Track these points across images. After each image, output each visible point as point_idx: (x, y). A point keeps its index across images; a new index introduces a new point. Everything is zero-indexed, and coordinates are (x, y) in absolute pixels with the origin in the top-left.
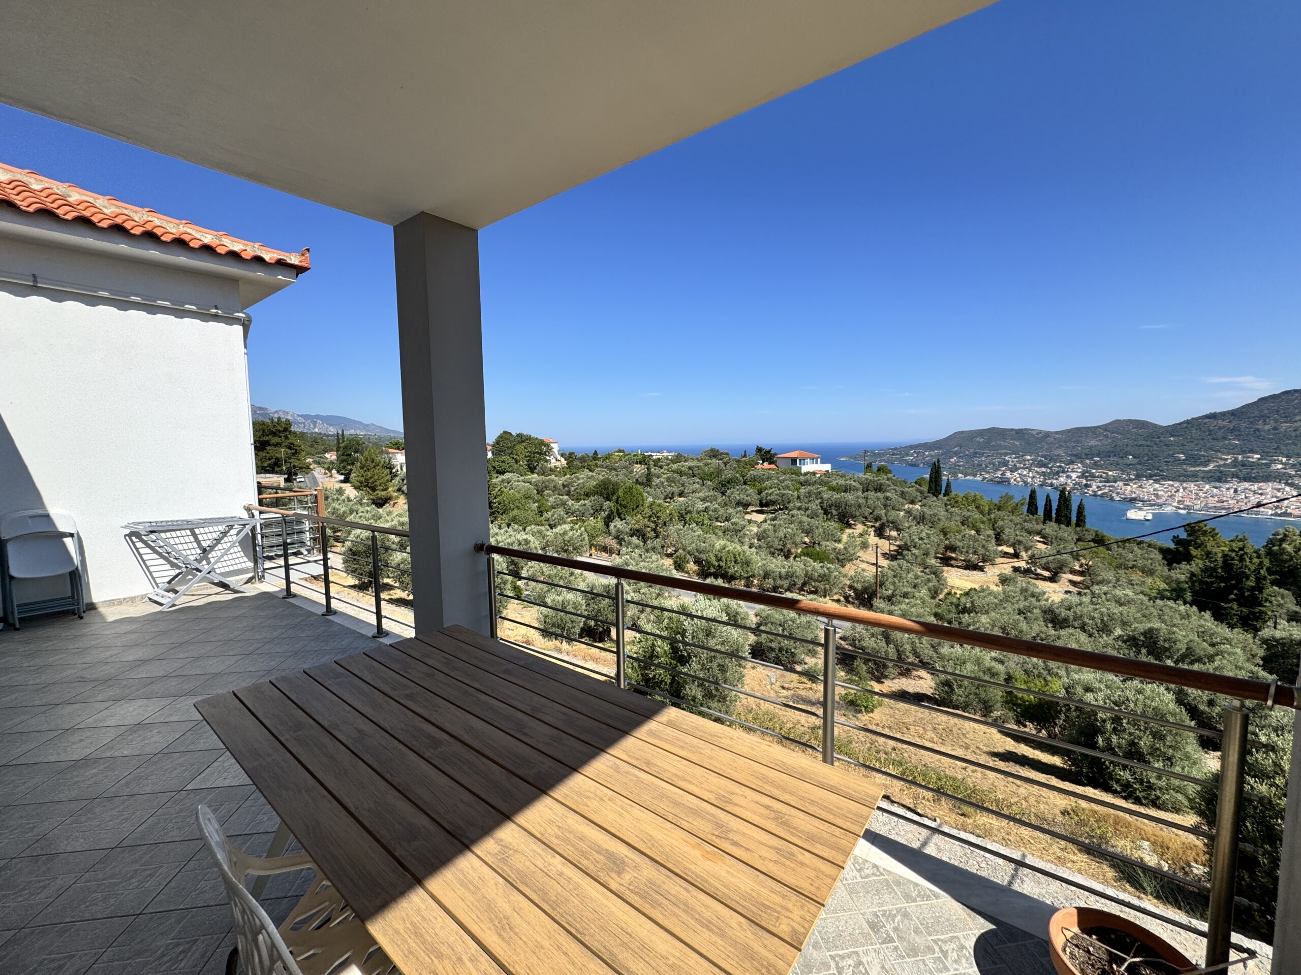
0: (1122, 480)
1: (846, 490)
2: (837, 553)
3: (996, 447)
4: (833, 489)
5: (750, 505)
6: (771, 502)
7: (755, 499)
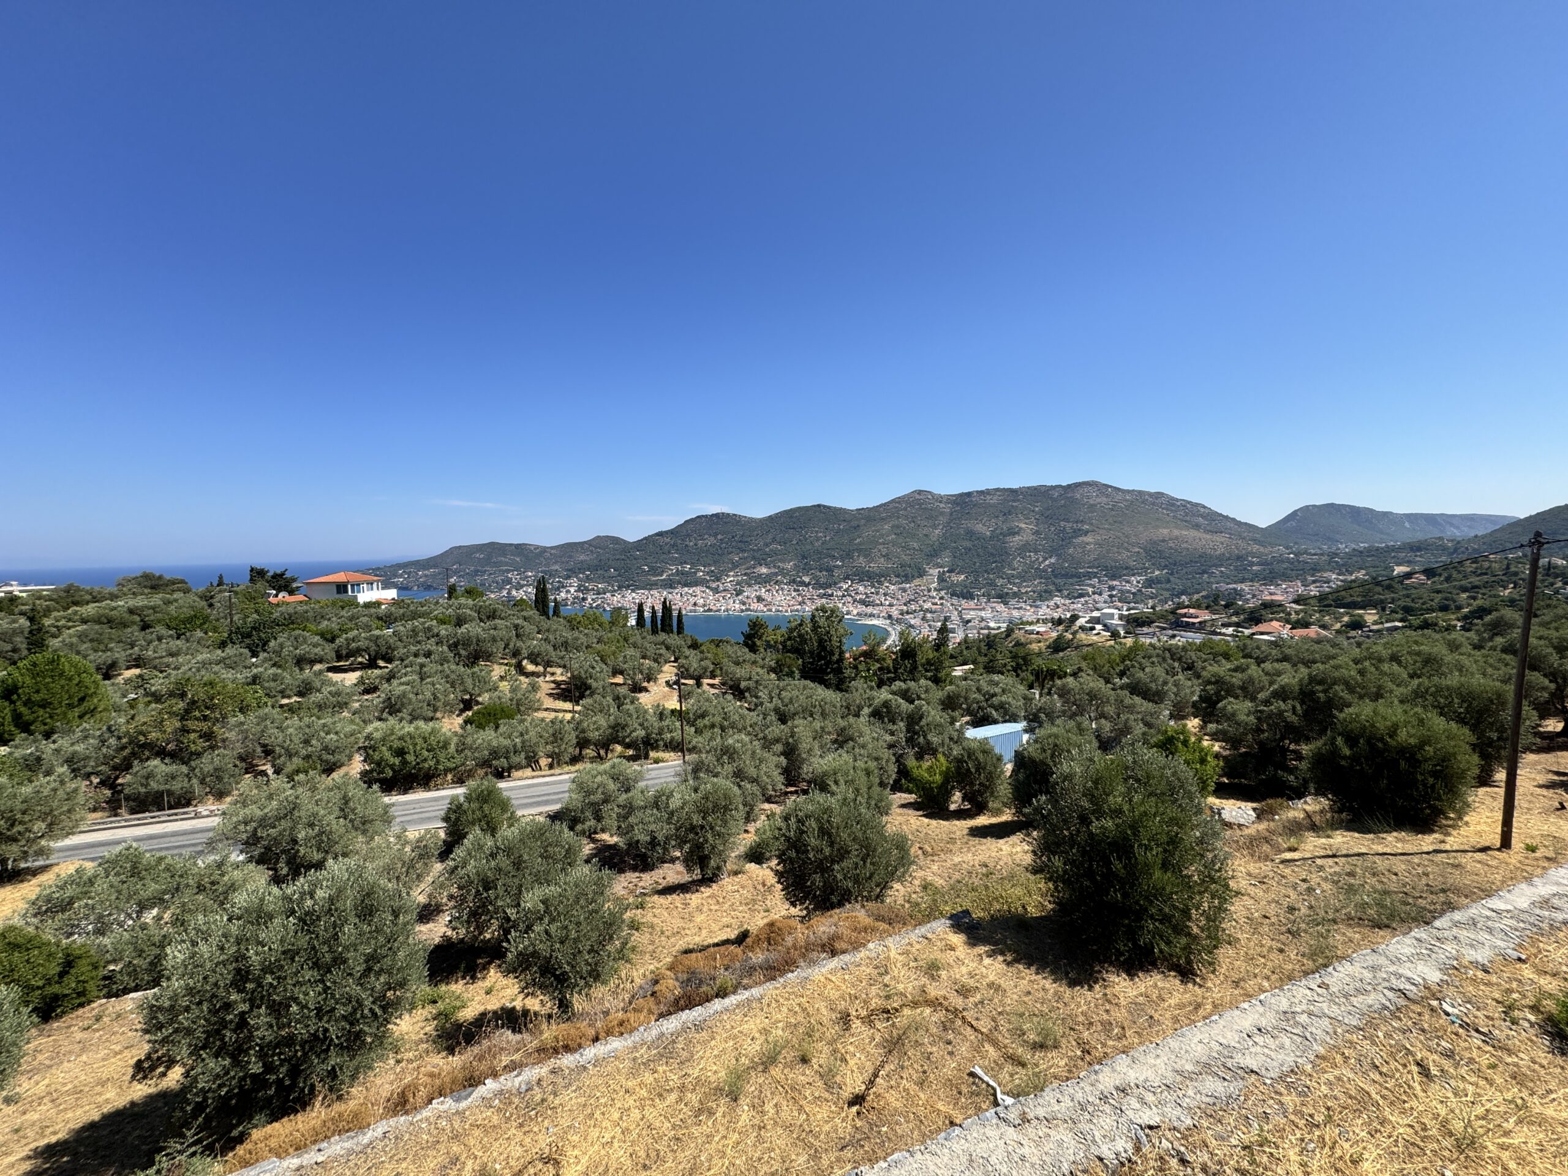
0: (609, 592)
1: (460, 622)
2: (518, 705)
3: (498, 564)
4: (442, 622)
5: (320, 661)
6: (358, 652)
7: (328, 650)
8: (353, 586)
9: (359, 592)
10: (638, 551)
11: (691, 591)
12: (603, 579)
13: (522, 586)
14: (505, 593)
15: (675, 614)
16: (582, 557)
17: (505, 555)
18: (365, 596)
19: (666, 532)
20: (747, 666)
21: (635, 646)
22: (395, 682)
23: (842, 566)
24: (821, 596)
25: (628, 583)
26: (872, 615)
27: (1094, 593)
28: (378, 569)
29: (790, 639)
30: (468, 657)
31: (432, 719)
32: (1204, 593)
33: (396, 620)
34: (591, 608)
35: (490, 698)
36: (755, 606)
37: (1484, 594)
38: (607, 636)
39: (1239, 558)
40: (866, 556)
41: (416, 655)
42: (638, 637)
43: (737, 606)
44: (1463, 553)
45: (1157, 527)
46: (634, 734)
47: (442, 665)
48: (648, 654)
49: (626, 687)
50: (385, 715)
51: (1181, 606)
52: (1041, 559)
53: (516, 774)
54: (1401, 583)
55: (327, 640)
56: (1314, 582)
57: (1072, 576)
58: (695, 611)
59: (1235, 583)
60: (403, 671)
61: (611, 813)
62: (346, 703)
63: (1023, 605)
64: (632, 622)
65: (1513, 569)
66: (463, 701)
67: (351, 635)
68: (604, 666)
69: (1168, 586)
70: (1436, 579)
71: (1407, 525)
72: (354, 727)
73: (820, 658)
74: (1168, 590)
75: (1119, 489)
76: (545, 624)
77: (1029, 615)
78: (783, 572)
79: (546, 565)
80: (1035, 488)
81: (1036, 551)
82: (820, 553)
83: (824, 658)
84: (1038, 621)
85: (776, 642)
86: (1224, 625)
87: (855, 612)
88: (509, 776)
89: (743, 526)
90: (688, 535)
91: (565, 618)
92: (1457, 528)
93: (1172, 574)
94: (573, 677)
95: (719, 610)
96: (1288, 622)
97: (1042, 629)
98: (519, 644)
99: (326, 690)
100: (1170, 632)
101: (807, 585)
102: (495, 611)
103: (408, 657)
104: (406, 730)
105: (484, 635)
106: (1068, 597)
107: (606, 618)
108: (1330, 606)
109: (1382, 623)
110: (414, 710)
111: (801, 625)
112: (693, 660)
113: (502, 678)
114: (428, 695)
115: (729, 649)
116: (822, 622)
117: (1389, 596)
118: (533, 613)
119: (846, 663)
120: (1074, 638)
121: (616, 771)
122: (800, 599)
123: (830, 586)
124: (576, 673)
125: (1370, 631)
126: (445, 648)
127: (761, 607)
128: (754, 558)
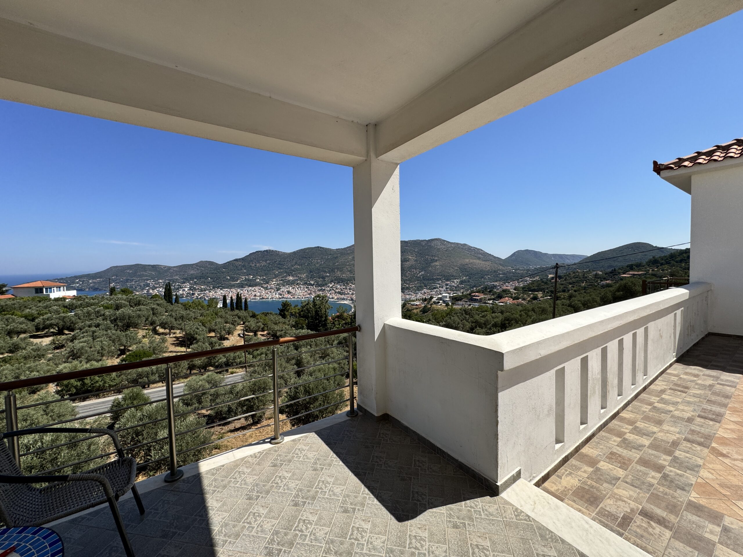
0: (207, 290)
1: (118, 307)
2: (154, 350)
3: (140, 276)
4: (107, 308)
5: (25, 332)
6: (51, 326)
7: (30, 326)
8: (46, 289)
9: (51, 292)
10: (224, 269)
11: (253, 289)
12: (204, 283)
13: (156, 288)
14: (145, 292)
15: (243, 301)
16: (192, 272)
17: (145, 271)
18: (55, 294)
19: (240, 259)
20: (281, 325)
21: (221, 317)
22: (76, 342)
23: (330, 276)
24: (319, 290)
25: (218, 284)
26: (343, 299)
27: (440, 287)
28: (62, 279)
29: (302, 311)
30: (123, 327)
31: (100, 360)
32: (482, 286)
33: (76, 307)
34: (197, 298)
35: (137, 348)
36: (286, 296)
37: (576, 285)
38: (205, 312)
39: (495, 271)
40: (341, 271)
41: (90, 326)
42: (223, 312)
43: (277, 296)
44: (571, 269)
45: (464, 259)
46: (220, 361)
47: (106, 331)
48: (229, 320)
49: (216, 338)
50: (70, 360)
51: (473, 292)
52: (418, 272)
53: (152, 386)
54: (550, 281)
55: (29, 320)
56: (522, 281)
57: (431, 280)
58: (255, 299)
59: (494, 282)
60: (82, 335)
61: (207, 400)
62: (43, 355)
63: (411, 293)
64: (220, 305)
65: (586, 276)
66: (120, 350)
67: (45, 317)
68: (204, 328)
69: (469, 284)
70: (562, 280)
71: (553, 258)
72: (49, 367)
73: (317, 319)
74: (469, 285)
75: (449, 242)
76: (170, 307)
77: (413, 297)
78: (300, 279)
79: (170, 277)
80: (415, 241)
81: (416, 269)
82: (319, 270)
83: (318, 319)
84: (416, 300)
85: (295, 313)
86: (489, 300)
87: (336, 298)
88: (149, 387)
89: (280, 256)
90: (252, 261)
91: (182, 304)
92: (569, 260)
93: (470, 278)
94: (186, 333)
95: (268, 298)
96: (512, 298)
97: (418, 303)
98: (155, 318)
99: (29, 348)
100: (469, 303)
101: (312, 285)
102: (140, 301)
103: (84, 327)
104: (85, 366)
105: (134, 314)
106: (429, 289)
107: (205, 303)
108: (526, 291)
109: (544, 297)
110: (89, 356)
111: (307, 304)
112: (252, 323)
113: (144, 337)
114: (98, 348)
115: (272, 317)
116: (318, 302)
117: (546, 286)
118: (163, 302)
119: (328, 321)
120: (431, 307)
121: (210, 378)
122: (309, 292)
123: (323, 286)
124: (188, 332)
125: (540, 300)
126: (109, 322)
127: (290, 296)
128: (286, 272)
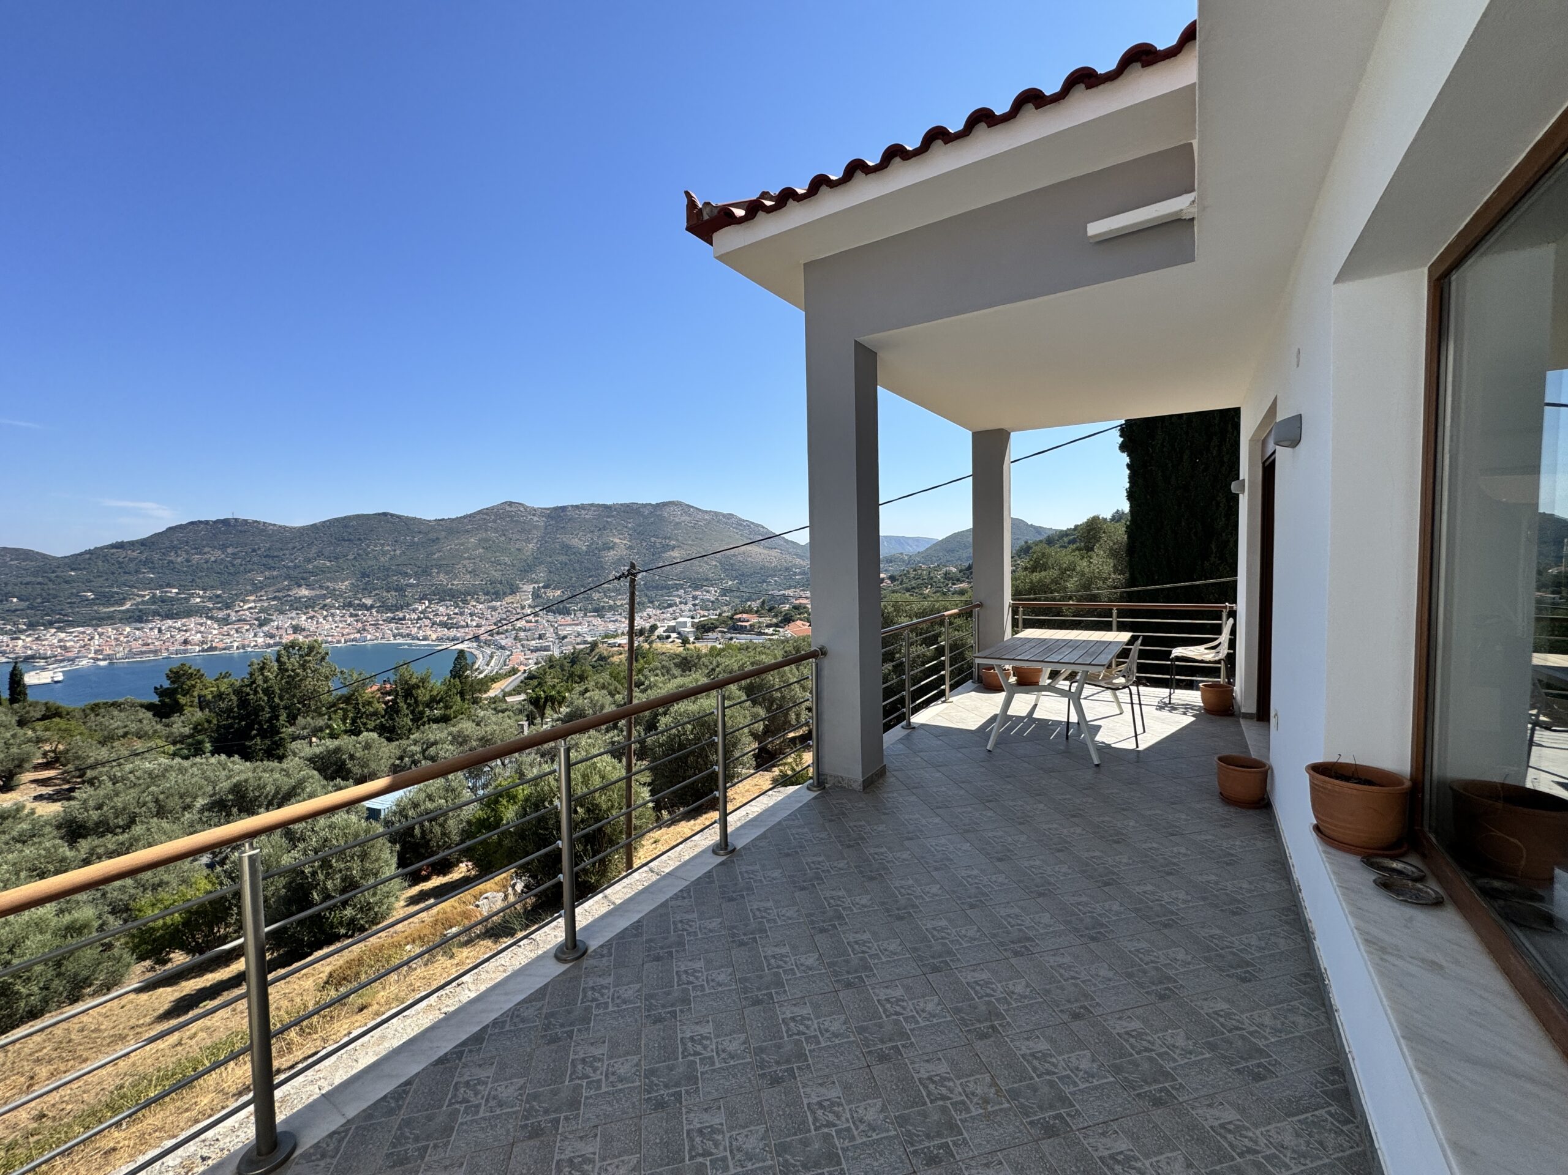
10: (72, 570)
11: (178, 624)
23: (417, 585)
26: (453, 640)
27: (681, 603)
36: (289, 638)
40: (447, 573)
43: (260, 640)
44: (911, 564)
51: (740, 611)
57: (663, 588)
59: (782, 590)
63: (618, 617)
70: (895, 583)
74: (738, 597)
75: (699, 509)
80: (628, 505)
86: (768, 626)
87: (434, 637)
90: (175, 548)
93: (741, 583)
97: (624, 642)
100: (729, 635)
106: (659, 607)
111: (262, 668)
122: (359, 626)
127: (299, 638)
128: (288, 577)
